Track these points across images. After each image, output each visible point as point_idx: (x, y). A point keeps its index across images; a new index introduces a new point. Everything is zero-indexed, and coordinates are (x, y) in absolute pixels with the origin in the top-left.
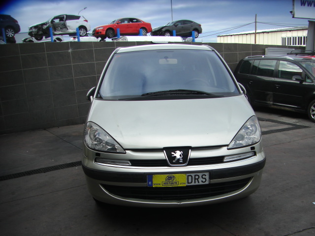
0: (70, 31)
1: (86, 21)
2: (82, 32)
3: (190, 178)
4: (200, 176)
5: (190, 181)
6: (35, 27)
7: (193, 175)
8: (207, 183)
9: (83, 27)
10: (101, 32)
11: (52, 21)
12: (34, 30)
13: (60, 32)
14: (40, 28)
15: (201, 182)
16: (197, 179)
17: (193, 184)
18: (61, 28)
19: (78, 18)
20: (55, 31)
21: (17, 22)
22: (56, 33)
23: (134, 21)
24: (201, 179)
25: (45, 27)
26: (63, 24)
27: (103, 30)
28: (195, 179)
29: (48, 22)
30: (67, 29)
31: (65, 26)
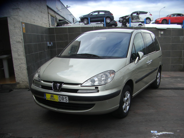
0: (141, 20)
1: (151, 15)
2: (148, 21)
3: (60, 97)
4: (64, 98)
5: (60, 99)
6: (122, 18)
7: (61, 96)
8: (68, 102)
9: (148, 18)
10: (159, 22)
11: (132, 15)
12: (121, 19)
13: (135, 21)
14: (124, 18)
15: (64, 101)
16: (63, 99)
17: (61, 101)
18: (136, 19)
19: (146, 13)
20: (133, 20)
21: (112, 15)
22: (133, 21)
23: (181, 15)
24: (65, 100)
25: (127, 18)
26: (137, 17)
27: (160, 20)
28: (62, 99)
29: (129, 15)
30: (139, 19)
31: (138, 18)
